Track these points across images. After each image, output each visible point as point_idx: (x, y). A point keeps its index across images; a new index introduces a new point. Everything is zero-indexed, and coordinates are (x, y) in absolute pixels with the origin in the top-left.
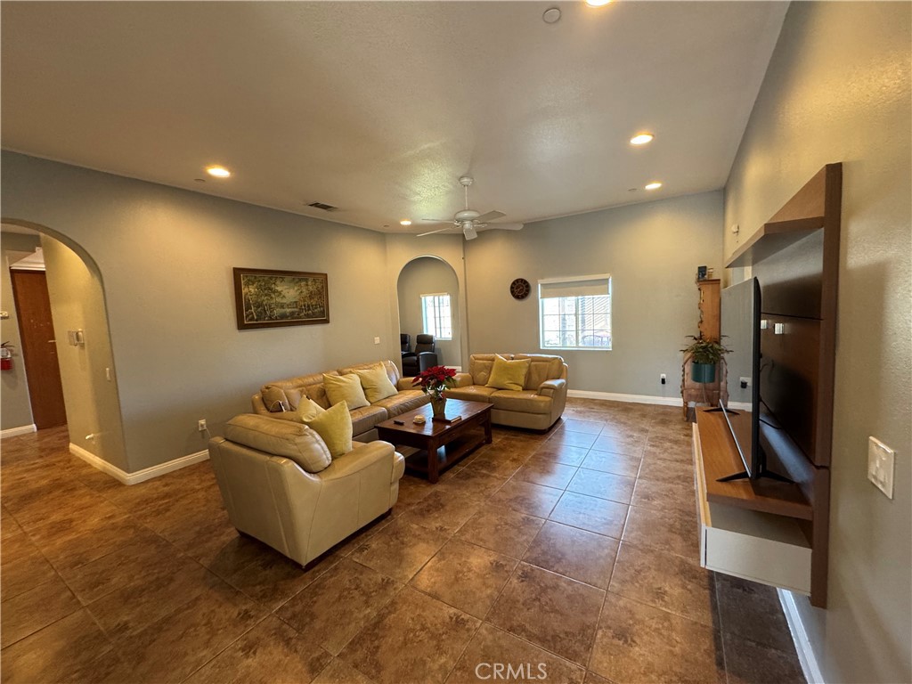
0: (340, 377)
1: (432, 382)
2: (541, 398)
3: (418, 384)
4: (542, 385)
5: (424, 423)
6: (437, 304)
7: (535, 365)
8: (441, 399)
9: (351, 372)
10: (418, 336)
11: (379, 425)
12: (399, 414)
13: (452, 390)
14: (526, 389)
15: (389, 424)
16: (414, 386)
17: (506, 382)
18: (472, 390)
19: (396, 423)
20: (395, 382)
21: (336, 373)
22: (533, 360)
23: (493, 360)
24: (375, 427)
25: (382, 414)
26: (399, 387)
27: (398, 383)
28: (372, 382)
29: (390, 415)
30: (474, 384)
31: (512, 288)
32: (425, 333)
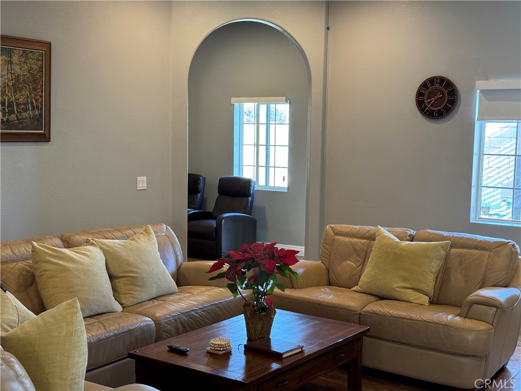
0: (66, 251)
1: (249, 274)
2: (469, 324)
3: (221, 276)
4: (472, 297)
5: (227, 355)
6: (263, 119)
7: (459, 255)
8: (264, 309)
9: (88, 242)
10: (221, 180)
11: (138, 352)
12: (178, 333)
13: (288, 292)
14: (436, 301)
15: (157, 352)
16: (213, 279)
17: (396, 285)
18: (326, 295)
19: (173, 350)
20: (173, 267)
21: (58, 241)
22: (455, 244)
23: (372, 238)
24: (131, 356)
25: (144, 330)
26: (181, 279)
27: (178, 269)
28: (129, 264)
29: (160, 332)
30: (330, 284)
31: (420, 94)
32: (236, 174)
